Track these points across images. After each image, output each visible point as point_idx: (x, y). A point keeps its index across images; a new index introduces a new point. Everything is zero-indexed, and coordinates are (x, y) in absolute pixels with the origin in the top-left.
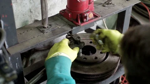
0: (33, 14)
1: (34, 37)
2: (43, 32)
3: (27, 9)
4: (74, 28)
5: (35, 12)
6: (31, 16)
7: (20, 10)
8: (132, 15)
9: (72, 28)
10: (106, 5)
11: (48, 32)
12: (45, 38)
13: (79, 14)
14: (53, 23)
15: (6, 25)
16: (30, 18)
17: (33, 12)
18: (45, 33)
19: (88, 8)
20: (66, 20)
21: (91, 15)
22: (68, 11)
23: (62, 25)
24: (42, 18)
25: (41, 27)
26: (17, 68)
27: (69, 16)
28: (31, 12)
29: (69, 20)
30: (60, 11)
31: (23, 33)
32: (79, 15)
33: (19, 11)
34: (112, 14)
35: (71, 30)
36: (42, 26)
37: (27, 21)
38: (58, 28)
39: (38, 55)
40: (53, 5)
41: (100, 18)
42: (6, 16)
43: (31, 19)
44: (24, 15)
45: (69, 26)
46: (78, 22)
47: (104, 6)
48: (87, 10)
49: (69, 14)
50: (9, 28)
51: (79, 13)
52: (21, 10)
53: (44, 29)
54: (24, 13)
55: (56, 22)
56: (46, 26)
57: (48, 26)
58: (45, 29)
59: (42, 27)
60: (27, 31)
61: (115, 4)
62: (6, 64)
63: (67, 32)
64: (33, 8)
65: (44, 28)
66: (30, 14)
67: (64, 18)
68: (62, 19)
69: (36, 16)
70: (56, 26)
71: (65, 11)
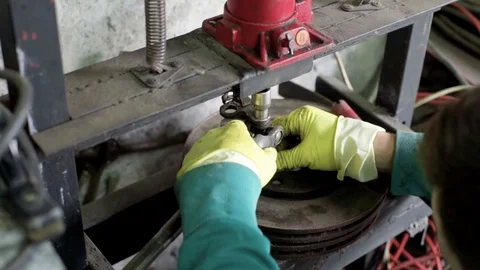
0: (118, 32)
1: (120, 102)
2: (148, 85)
3: (100, 15)
4: (247, 76)
5: (124, 28)
6: (109, 41)
7: (76, 21)
8: (431, 47)
9: (241, 76)
10: (352, 7)
11: (164, 85)
12: (154, 105)
13: (263, 33)
14: (181, 60)
15: (32, 64)
16: (106, 46)
17: (118, 27)
18: (154, 90)
19: (294, 14)
20: (224, 50)
21: (301, 37)
22: (230, 20)
23: (211, 65)
24: (148, 42)
25: (143, 71)
26: (63, 201)
27: (234, 38)
28: (110, 25)
29: (231, 49)
30: (206, 22)
31: (87, 86)
32: (266, 35)
33: (73, 21)
34: (369, 36)
35: (237, 82)
36: (147, 66)
37: (97, 55)
38: (198, 74)
39: (129, 164)
40: (181, 8)
41: (332, 45)
42: (34, 37)
43: (110, 48)
44: (87, 36)
45: (231, 68)
46: (259, 56)
47: (344, 9)
48: (291, 21)
49: (234, 32)
50: (41, 74)
51: (263, 27)
52: (79, 19)
53: (151, 77)
54: (89, 28)
55: (191, 54)
56: (159, 66)
57: (166, 68)
58: (156, 77)
59: (146, 69)
60: (100, 82)
61: (380, 5)
62: (29, 187)
63: (224, 87)
64: (118, 14)
65: (153, 72)
66: (106, 31)
67: (216, 44)
68: (210, 47)
69: (125, 39)
70: (192, 69)
71: (222, 21)
